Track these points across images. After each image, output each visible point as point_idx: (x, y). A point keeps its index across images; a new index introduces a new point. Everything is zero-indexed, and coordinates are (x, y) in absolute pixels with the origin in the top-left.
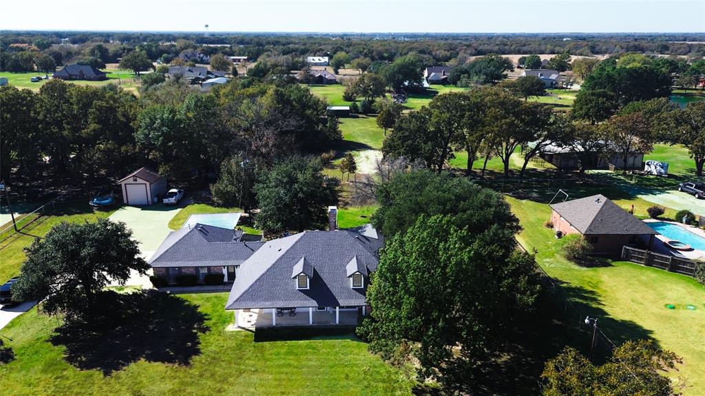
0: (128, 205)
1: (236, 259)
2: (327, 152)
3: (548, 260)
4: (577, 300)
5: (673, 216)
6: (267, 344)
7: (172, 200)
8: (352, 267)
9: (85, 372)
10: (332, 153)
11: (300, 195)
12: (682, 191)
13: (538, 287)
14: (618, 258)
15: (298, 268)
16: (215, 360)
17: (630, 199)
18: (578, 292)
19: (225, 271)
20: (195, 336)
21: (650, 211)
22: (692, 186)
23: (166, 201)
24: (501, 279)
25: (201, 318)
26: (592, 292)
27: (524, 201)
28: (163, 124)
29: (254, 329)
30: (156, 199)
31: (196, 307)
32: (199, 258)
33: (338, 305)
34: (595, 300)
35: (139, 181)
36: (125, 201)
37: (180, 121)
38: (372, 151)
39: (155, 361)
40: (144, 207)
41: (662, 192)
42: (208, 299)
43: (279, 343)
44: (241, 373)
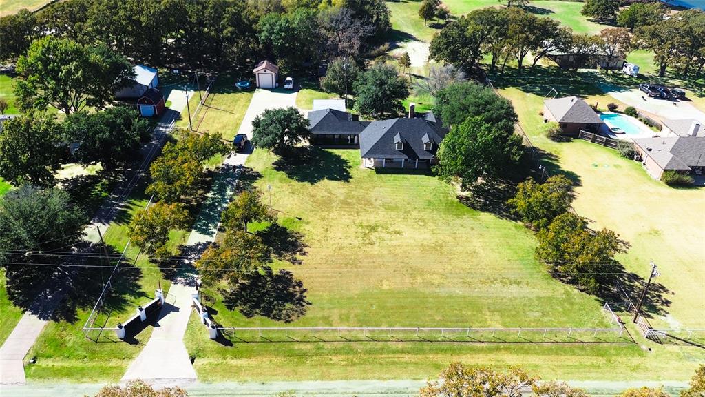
0: (259, 88)
1: (356, 131)
2: (383, 44)
3: (535, 137)
4: (547, 160)
5: (623, 111)
6: (383, 176)
7: (291, 86)
8: (425, 139)
9: (301, 183)
10: (387, 45)
11: (388, 92)
12: (641, 90)
13: (522, 152)
14: (576, 137)
15: (397, 138)
16: (360, 181)
17: (602, 95)
18: (549, 156)
19: (349, 137)
20: (346, 171)
21: (609, 106)
22: (647, 87)
23: (286, 86)
24: (505, 147)
25: (345, 162)
26: (556, 156)
27: (528, 94)
28: (280, 30)
29: (374, 168)
30: (277, 85)
31: (340, 156)
32: (336, 130)
33: (418, 158)
34: (557, 160)
35: (268, 71)
36: (258, 85)
37: (294, 29)
38: (416, 42)
39: (332, 180)
40: (272, 90)
41: (627, 89)
42: (344, 153)
43: (389, 175)
44: (374, 187)
